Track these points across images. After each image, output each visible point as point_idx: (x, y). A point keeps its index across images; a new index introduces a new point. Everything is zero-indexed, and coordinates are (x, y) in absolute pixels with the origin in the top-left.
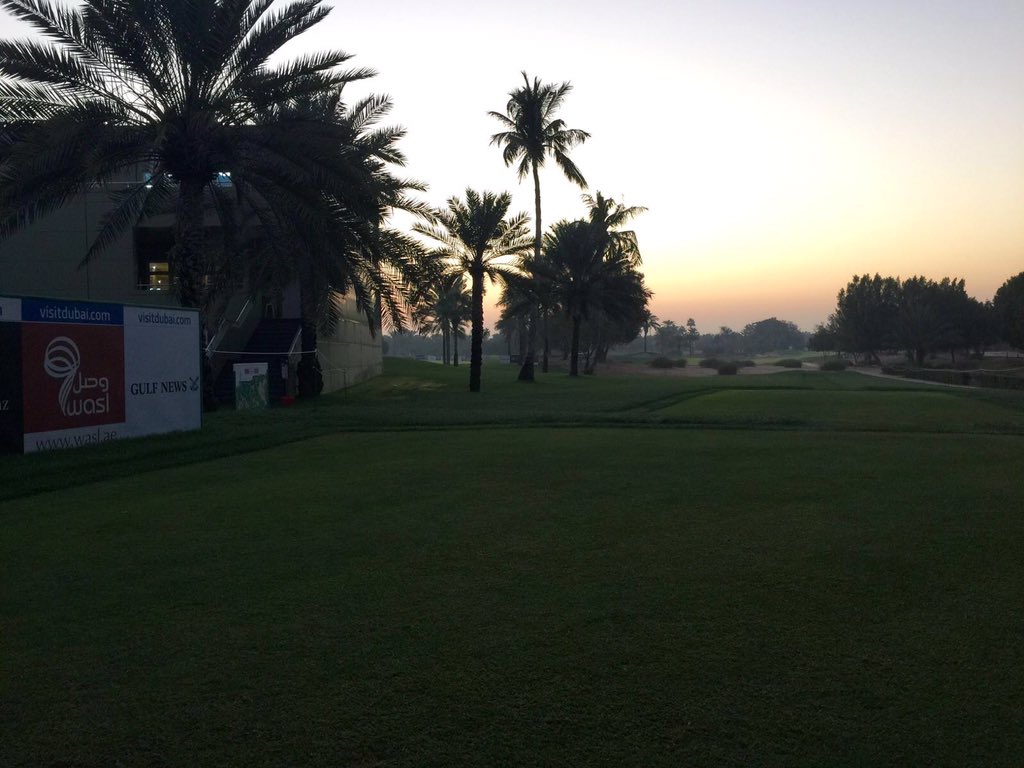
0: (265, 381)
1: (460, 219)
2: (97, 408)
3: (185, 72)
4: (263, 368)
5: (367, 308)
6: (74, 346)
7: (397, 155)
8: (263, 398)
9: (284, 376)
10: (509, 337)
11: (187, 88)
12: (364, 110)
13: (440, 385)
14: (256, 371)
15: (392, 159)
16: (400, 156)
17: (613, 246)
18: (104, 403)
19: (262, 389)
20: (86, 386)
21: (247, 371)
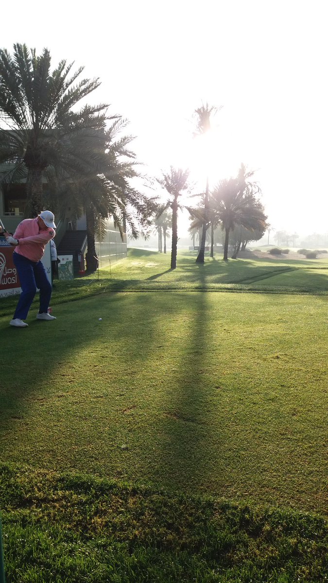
0: (72, 264)
1: (166, 179)
2: (13, 281)
3: (32, 115)
4: (70, 258)
5: (119, 226)
6: (3, 256)
7: (133, 154)
8: (71, 272)
9: (79, 261)
10: (194, 236)
11: (34, 123)
12: (117, 124)
13: (156, 264)
14: (68, 259)
15: (132, 156)
16: (135, 155)
17: (248, 189)
18: (15, 279)
19: (70, 268)
20: (8, 272)
21: (63, 259)
